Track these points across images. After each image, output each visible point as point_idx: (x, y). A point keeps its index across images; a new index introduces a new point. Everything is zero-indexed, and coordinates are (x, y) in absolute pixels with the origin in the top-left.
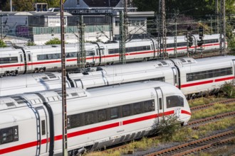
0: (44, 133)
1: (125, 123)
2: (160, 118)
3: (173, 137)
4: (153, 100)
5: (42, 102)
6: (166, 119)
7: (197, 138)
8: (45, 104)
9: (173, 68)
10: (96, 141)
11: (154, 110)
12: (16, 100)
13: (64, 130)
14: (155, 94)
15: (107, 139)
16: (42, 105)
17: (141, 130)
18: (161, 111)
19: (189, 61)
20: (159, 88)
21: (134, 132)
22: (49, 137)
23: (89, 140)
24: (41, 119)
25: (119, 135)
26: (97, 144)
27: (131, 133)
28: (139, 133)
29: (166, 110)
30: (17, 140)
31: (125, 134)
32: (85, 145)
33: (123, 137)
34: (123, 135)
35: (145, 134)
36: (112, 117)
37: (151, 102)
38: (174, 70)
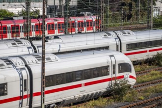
0: (25, 90)
1: (86, 84)
2: (113, 82)
3: (124, 98)
4: (108, 66)
5: (24, 64)
6: (118, 82)
7: (143, 99)
8: (26, 66)
9: (116, 39)
10: (64, 99)
11: (109, 74)
12: (5, 62)
13: (43, 88)
14: (110, 61)
15: (72, 97)
16: (24, 66)
17: (98, 91)
18: (114, 76)
19: (129, 33)
20: (112, 56)
21: (92, 92)
22: (29, 93)
23: (59, 97)
24: (24, 79)
25: (82, 95)
26: (64, 101)
27: (90, 93)
28: (97, 93)
29: (118, 75)
30: (6, 94)
31: (86, 94)
32: (55, 101)
33: (84, 96)
34: (84, 94)
35: (101, 94)
36: (77, 79)
37: (107, 67)
38: (117, 40)
